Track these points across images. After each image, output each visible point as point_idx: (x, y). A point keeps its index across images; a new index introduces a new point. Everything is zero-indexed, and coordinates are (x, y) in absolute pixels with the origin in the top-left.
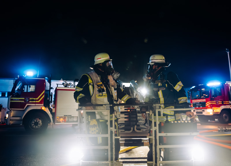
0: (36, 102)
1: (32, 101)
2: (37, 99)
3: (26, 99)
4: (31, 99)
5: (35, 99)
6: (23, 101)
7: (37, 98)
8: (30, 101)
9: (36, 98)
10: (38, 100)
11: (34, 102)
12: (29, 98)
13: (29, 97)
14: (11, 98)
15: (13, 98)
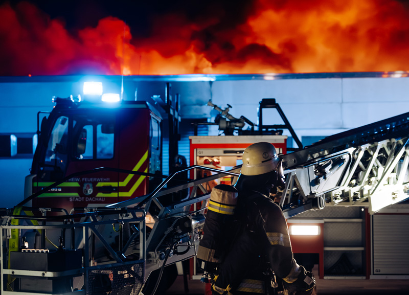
0: (122, 194)
1: (104, 192)
2: (123, 184)
3: (85, 185)
4: (100, 184)
5: (115, 184)
6: (76, 194)
7: (123, 181)
8: (100, 195)
9: (118, 181)
10: (127, 189)
11: (114, 195)
12: (95, 183)
13: (95, 179)
14: (35, 184)
15: (41, 184)
